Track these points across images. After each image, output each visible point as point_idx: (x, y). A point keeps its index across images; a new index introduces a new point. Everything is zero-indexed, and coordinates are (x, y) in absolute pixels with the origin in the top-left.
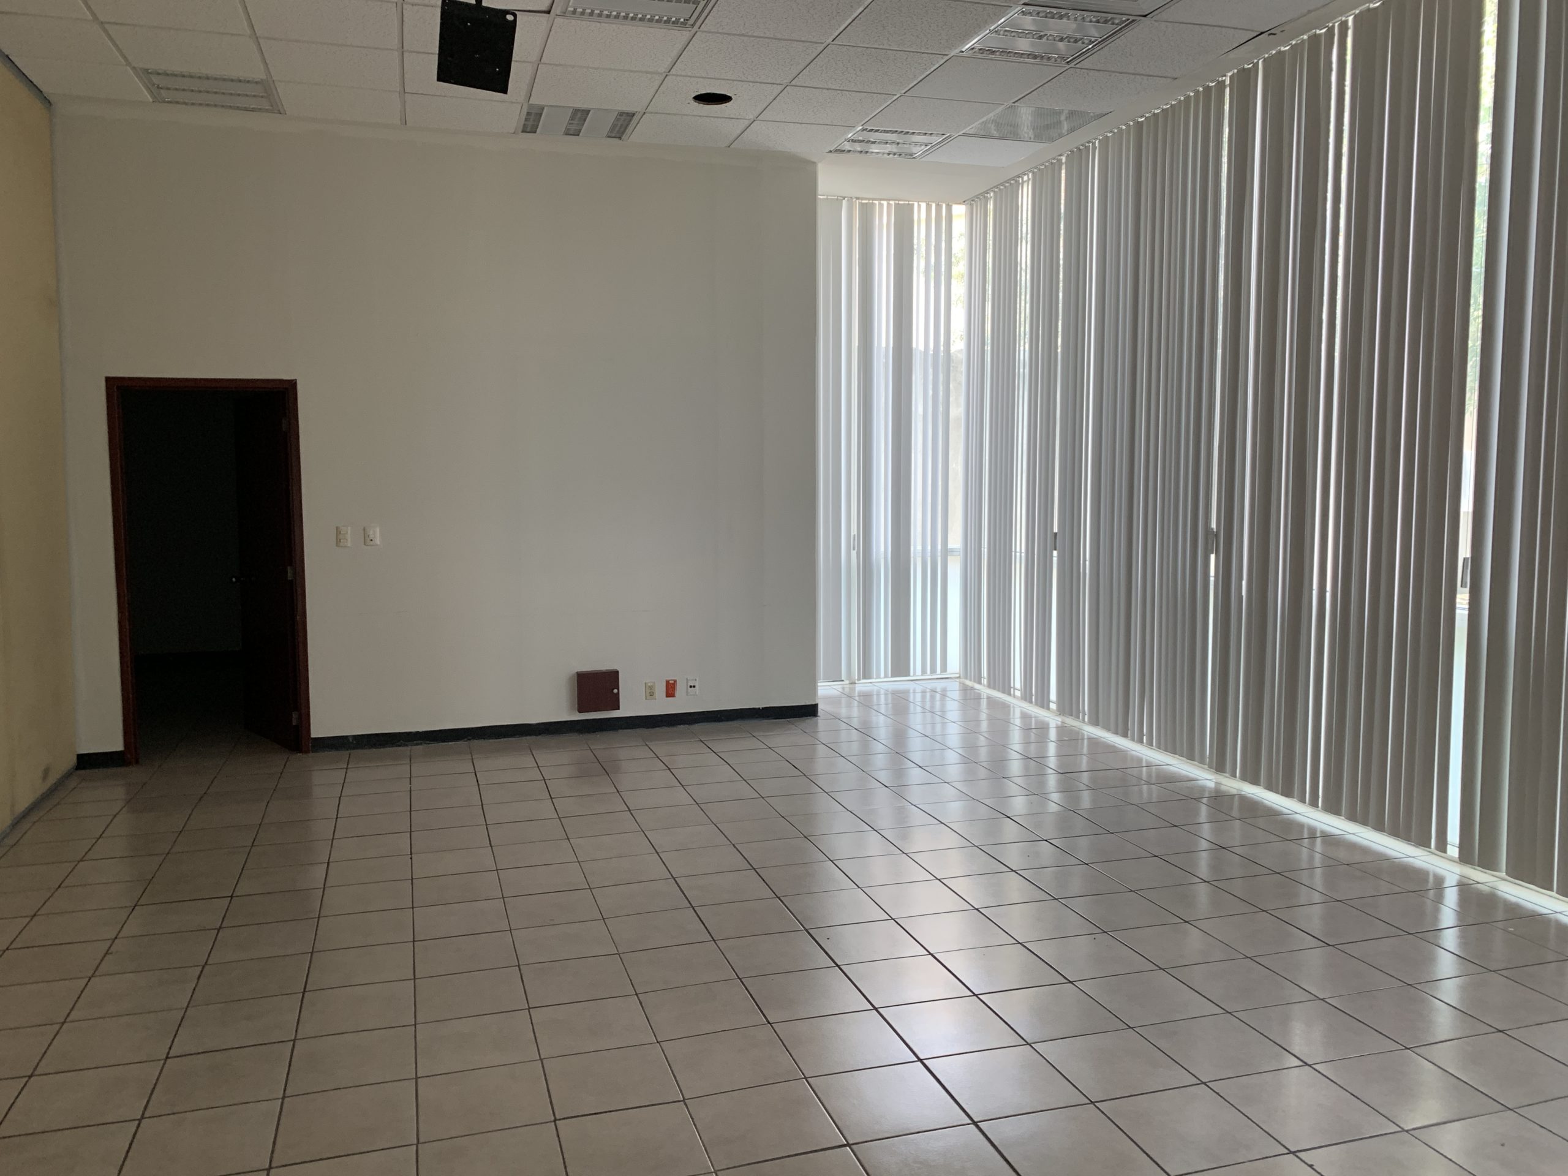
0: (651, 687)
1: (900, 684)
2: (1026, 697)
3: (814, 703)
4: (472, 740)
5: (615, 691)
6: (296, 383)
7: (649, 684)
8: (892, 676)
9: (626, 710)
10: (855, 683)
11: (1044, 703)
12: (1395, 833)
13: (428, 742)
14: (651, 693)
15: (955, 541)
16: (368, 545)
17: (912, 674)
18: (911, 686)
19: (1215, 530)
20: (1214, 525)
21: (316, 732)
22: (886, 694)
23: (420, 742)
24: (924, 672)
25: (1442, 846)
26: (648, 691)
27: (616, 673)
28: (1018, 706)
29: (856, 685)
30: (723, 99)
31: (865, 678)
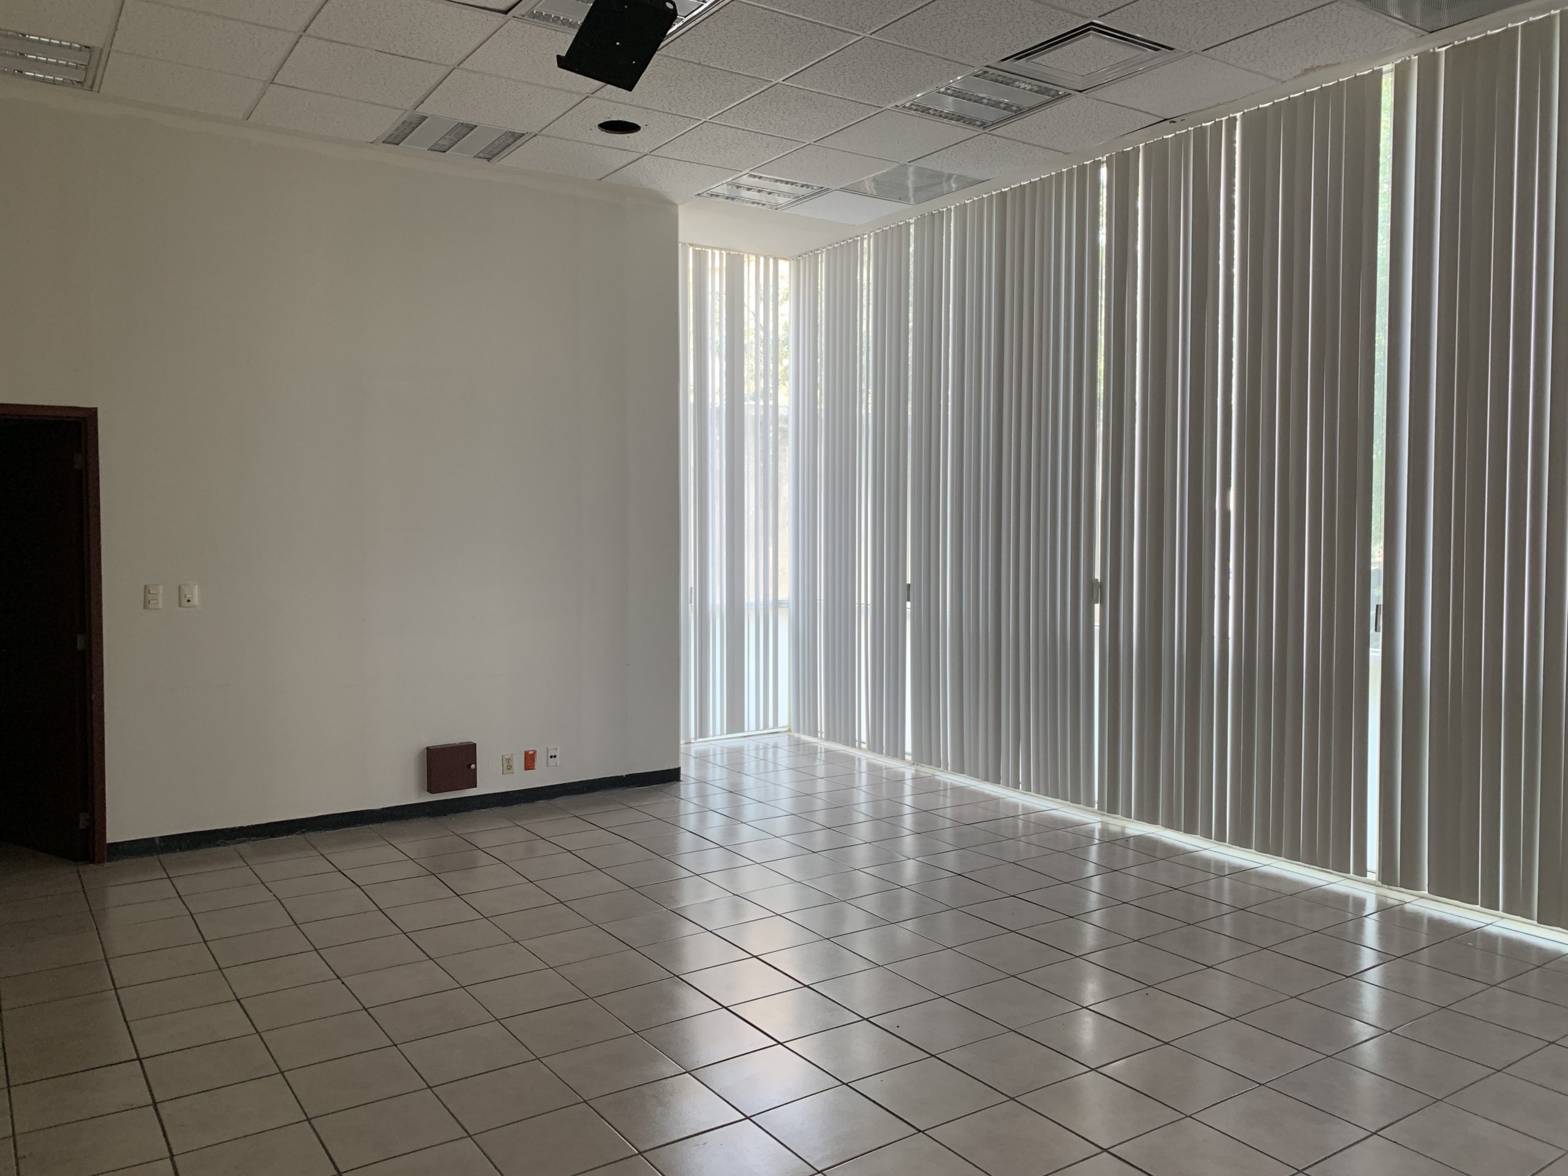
0: (508, 760)
1: (735, 740)
2: (875, 746)
3: (677, 767)
4: (306, 833)
5: (473, 766)
6: (96, 411)
7: (506, 757)
8: (727, 733)
9: (484, 786)
10: (690, 743)
11: (897, 751)
12: (1311, 860)
13: (255, 838)
14: (508, 766)
15: (785, 592)
16: (184, 607)
17: (746, 729)
18: (745, 743)
19: (1099, 581)
20: (1097, 576)
21: (112, 836)
22: (722, 754)
23: (245, 839)
24: (757, 729)
25: (1361, 870)
26: (505, 765)
27: (473, 747)
28: (864, 757)
29: (692, 745)
30: (631, 128)
31: (701, 737)
